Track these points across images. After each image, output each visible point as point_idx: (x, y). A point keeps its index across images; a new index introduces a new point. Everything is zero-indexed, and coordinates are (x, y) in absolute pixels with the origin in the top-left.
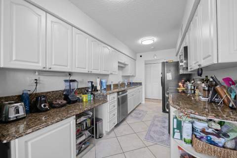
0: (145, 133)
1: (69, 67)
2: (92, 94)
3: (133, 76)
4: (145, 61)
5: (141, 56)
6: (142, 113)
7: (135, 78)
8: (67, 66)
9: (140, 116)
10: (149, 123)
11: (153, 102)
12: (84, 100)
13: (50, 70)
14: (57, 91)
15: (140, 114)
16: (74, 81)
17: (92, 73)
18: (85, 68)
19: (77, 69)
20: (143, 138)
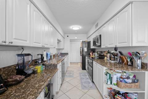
0: (80, 85)
1: (28, 42)
2: (43, 65)
3: (63, 49)
4: (70, 40)
5: (68, 36)
6: (72, 72)
7: (64, 50)
8: (26, 41)
9: (71, 75)
10: (79, 78)
11: (74, 64)
12: (39, 71)
13: (11, 44)
14: (9, 67)
15: (71, 73)
16: (29, 55)
17: (45, 47)
18: (40, 43)
19: (34, 43)
20: (80, 88)
